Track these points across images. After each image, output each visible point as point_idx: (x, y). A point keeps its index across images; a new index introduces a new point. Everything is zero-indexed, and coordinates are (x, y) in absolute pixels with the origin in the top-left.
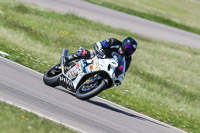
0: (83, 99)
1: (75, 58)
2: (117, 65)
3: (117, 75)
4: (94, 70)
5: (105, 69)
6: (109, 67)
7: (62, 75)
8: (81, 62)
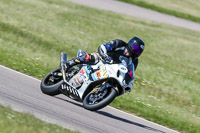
0: (92, 110)
1: (76, 64)
2: (126, 71)
3: (127, 82)
4: (102, 77)
5: (114, 76)
6: (119, 73)
7: (64, 83)
8: (85, 68)
